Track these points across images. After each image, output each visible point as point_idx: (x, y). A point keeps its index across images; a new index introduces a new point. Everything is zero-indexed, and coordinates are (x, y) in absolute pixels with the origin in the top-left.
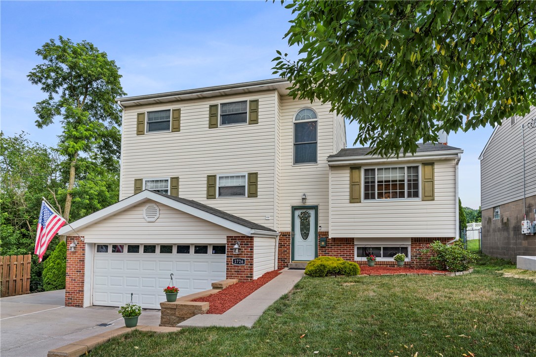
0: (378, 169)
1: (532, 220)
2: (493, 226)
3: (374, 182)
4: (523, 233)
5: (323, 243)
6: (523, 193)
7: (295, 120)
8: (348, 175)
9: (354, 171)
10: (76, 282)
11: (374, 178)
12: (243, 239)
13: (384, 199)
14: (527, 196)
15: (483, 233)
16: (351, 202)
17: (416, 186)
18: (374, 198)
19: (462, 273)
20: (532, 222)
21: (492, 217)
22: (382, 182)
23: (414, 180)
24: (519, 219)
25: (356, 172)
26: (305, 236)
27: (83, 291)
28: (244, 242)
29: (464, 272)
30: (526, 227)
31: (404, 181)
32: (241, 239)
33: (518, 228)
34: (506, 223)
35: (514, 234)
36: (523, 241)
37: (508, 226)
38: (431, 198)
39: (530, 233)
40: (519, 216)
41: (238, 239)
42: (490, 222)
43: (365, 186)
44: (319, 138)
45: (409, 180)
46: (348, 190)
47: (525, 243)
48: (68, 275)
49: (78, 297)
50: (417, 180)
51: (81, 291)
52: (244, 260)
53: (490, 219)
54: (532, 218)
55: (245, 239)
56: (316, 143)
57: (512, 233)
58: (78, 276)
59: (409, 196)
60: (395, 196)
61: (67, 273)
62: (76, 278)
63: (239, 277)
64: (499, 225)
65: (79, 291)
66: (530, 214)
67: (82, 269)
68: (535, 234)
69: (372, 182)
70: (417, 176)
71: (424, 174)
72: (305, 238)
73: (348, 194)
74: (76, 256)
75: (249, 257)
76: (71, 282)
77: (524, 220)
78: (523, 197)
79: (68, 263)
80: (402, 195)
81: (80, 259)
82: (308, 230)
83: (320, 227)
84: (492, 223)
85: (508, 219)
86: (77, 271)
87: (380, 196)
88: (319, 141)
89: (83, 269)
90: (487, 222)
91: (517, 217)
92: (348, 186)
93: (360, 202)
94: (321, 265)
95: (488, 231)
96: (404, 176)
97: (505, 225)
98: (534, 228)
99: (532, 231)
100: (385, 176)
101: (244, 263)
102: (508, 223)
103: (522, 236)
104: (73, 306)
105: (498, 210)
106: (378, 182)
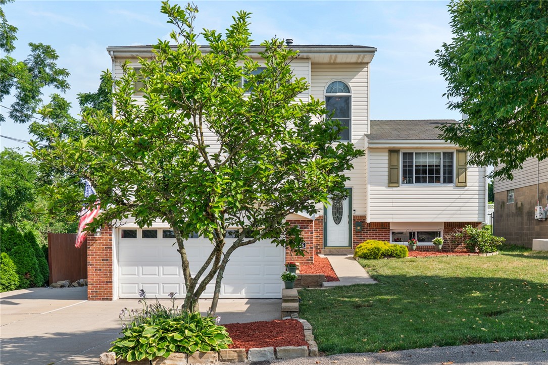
0: (416, 153)
1: (545, 206)
2: (506, 211)
3: (412, 166)
4: (536, 218)
5: (359, 228)
6: (537, 179)
7: (327, 92)
8: (387, 158)
9: (392, 153)
10: (102, 272)
11: (412, 162)
12: (303, 223)
13: (421, 184)
14: (540, 182)
15: (495, 218)
16: (389, 186)
17: (451, 172)
18: (412, 183)
19: (491, 254)
20: (544, 208)
21: (505, 201)
22: (419, 166)
23: (449, 166)
24: (532, 204)
25: (394, 155)
26: (338, 220)
27: (111, 282)
28: (305, 226)
29: (493, 253)
30: (538, 213)
31: (439, 166)
32: (301, 223)
33: (531, 213)
34: (520, 207)
35: (527, 219)
36: (536, 226)
37: (522, 211)
38: (464, 184)
39: (542, 218)
40: (532, 201)
41: (298, 223)
42: (504, 206)
43: (403, 169)
44: (352, 114)
45: (444, 166)
46: (387, 173)
47: (537, 228)
48: (91, 265)
49: (106, 289)
50: (451, 166)
51: (109, 282)
52: (304, 244)
53: (503, 203)
54: (544, 204)
55: (305, 223)
56: (350, 119)
57: (525, 218)
58: (105, 265)
59: (445, 181)
60: (431, 181)
61: (90, 262)
62: (102, 268)
63: (299, 260)
64: (513, 210)
65: (106, 282)
66: (543, 199)
67: (109, 258)
68: (546, 219)
69: (409, 166)
70: (452, 162)
71: (458, 161)
72: (337, 222)
73: (387, 177)
74: (101, 243)
75: (310, 241)
76: (95, 272)
77: (537, 206)
78: (537, 183)
79: (89, 250)
80: (438, 180)
81: (106, 245)
82: (341, 214)
83: (354, 210)
84: (506, 207)
85: (522, 204)
86: (103, 260)
87: (418, 180)
88: (353, 118)
89: (111, 257)
90: (500, 206)
91: (531, 202)
92: (387, 169)
93: (399, 186)
94: (375, 248)
95: (501, 216)
96: (440, 161)
97: (519, 210)
98: (546, 213)
99: (543, 216)
100: (422, 161)
101: (304, 247)
102: (522, 208)
103: (535, 221)
104: (100, 299)
105: (512, 194)
106: (416, 166)
